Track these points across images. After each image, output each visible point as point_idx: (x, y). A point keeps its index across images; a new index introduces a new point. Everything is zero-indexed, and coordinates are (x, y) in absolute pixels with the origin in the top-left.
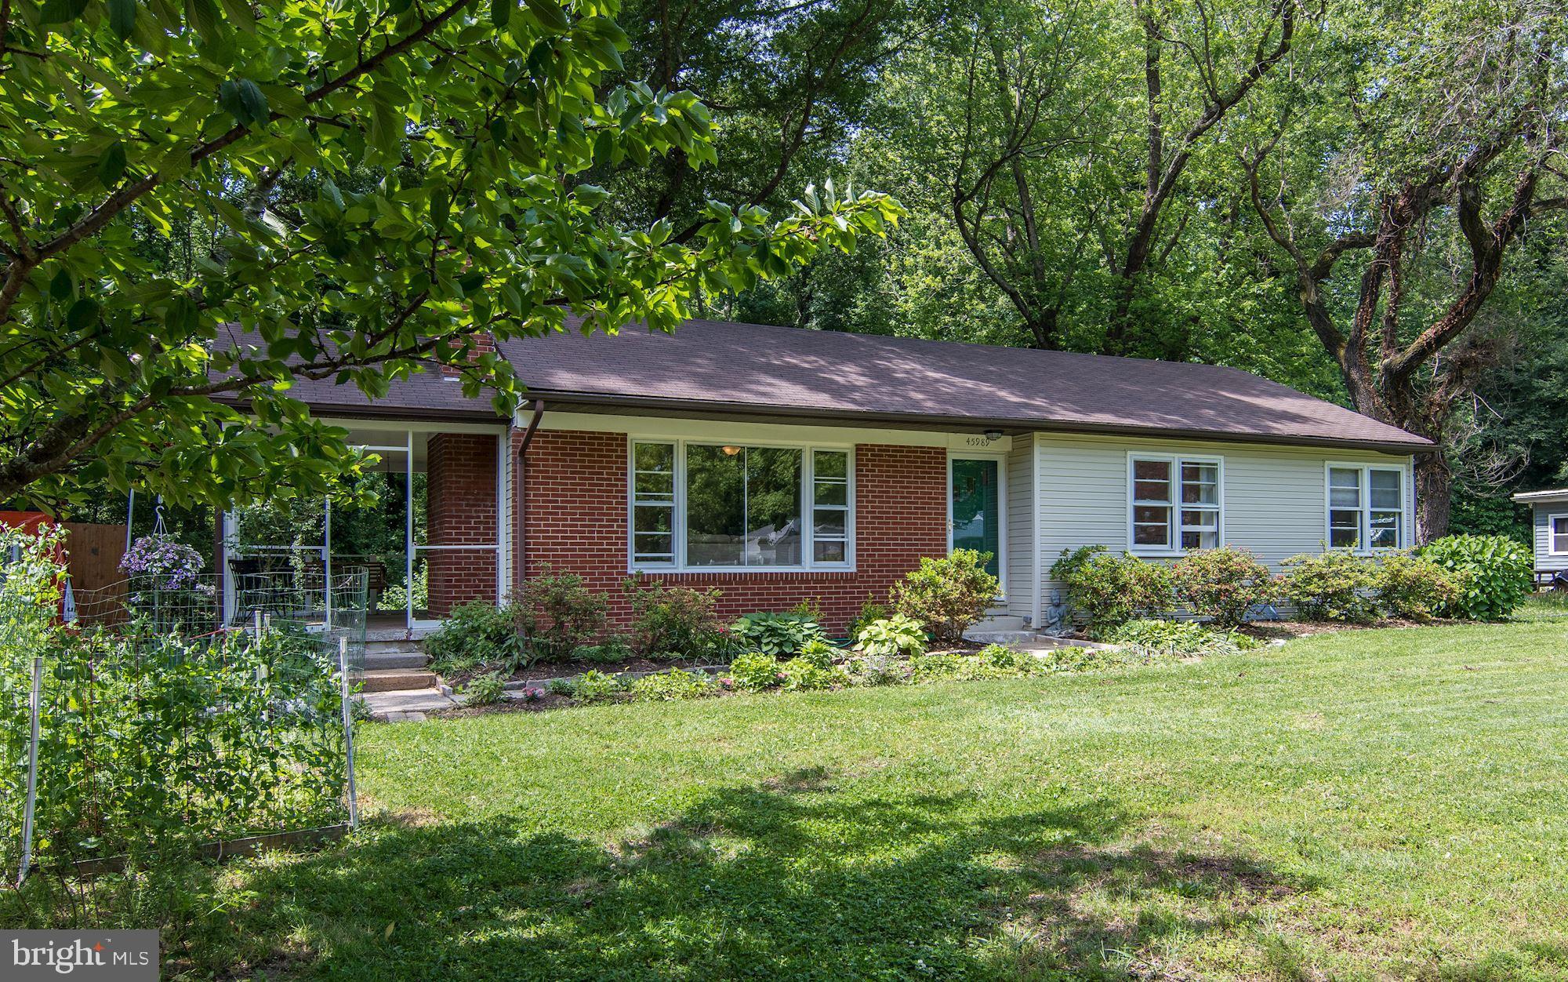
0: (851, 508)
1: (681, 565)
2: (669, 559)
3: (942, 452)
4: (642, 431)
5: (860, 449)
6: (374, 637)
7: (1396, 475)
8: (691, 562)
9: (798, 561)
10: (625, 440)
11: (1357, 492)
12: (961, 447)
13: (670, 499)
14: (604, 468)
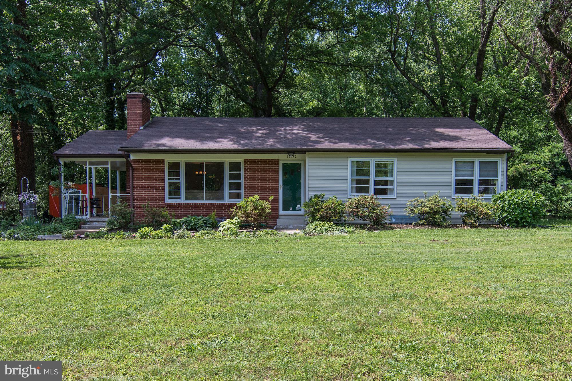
0: (242, 181)
1: (183, 200)
2: (180, 198)
3: (277, 161)
4: (169, 158)
5: (246, 161)
6: (100, 220)
7: (496, 163)
8: (186, 199)
9: (223, 199)
10: (164, 161)
11: (473, 170)
12: (284, 159)
13: (179, 179)
14: (157, 170)
